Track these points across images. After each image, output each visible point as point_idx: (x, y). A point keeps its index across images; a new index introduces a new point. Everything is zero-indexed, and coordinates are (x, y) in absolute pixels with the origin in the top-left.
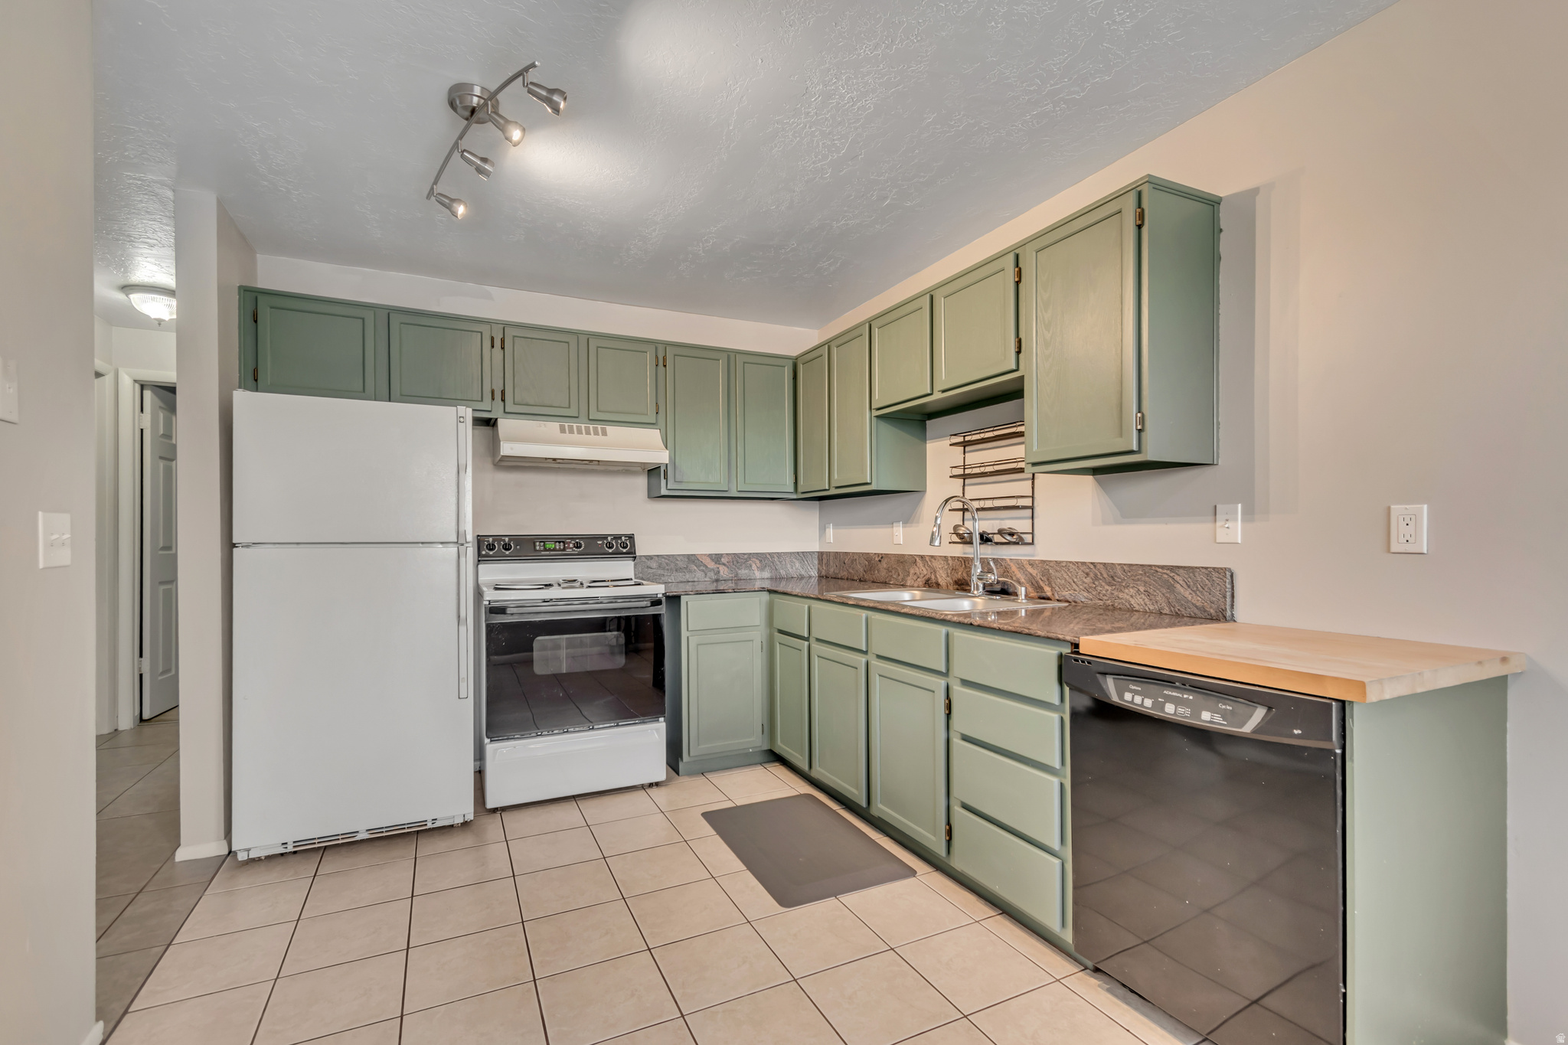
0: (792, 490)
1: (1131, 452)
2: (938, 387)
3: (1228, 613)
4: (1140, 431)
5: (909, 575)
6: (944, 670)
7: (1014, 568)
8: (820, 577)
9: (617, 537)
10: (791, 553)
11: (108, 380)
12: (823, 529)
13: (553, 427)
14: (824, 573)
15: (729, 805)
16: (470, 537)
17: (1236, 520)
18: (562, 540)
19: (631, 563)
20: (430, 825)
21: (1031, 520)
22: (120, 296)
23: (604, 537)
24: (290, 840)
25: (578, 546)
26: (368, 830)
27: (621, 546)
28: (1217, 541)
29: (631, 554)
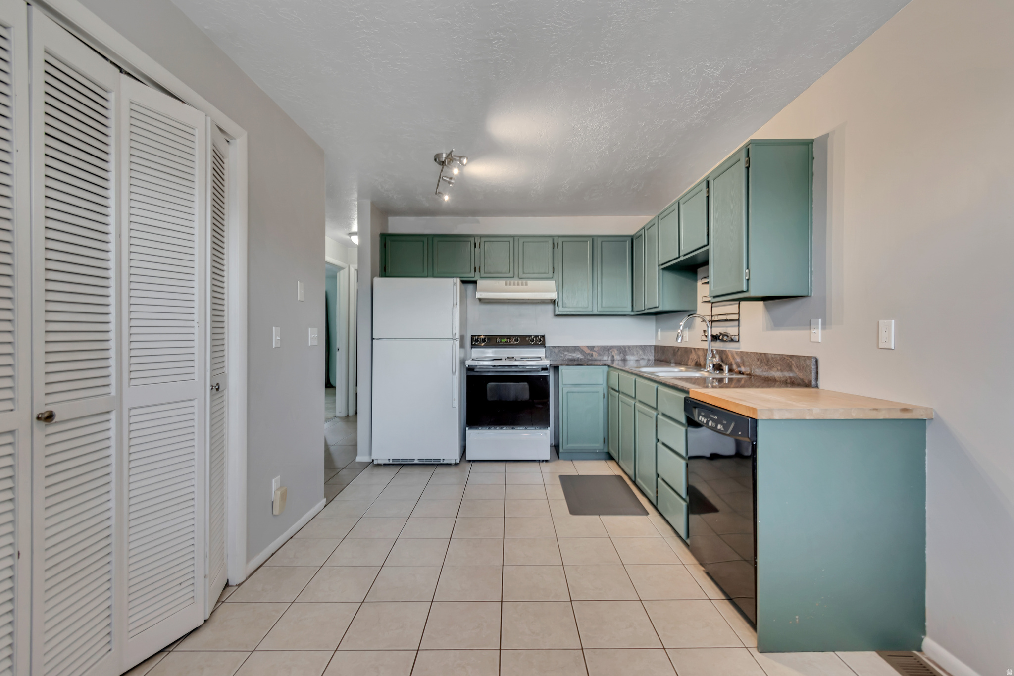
0: (630, 310)
1: (743, 292)
2: (682, 254)
3: (813, 383)
4: (748, 280)
5: (689, 359)
6: (655, 406)
7: (730, 356)
8: (655, 360)
9: (536, 336)
10: (637, 346)
11: (346, 270)
12: (657, 332)
13: (502, 283)
14: (657, 358)
15: (577, 474)
16: (458, 336)
17: (818, 328)
18: (509, 337)
19: (543, 350)
20: (441, 462)
21: (737, 328)
22: (348, 237)
23: (530, 336)
24: (391, 458)
25: (517, 340)
26: (418, 460)
27: (538, 341)
28: (812, 341)
29: (543, 345)
